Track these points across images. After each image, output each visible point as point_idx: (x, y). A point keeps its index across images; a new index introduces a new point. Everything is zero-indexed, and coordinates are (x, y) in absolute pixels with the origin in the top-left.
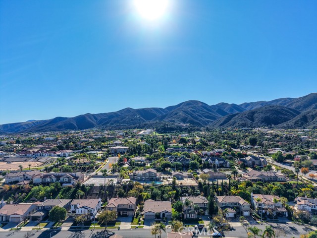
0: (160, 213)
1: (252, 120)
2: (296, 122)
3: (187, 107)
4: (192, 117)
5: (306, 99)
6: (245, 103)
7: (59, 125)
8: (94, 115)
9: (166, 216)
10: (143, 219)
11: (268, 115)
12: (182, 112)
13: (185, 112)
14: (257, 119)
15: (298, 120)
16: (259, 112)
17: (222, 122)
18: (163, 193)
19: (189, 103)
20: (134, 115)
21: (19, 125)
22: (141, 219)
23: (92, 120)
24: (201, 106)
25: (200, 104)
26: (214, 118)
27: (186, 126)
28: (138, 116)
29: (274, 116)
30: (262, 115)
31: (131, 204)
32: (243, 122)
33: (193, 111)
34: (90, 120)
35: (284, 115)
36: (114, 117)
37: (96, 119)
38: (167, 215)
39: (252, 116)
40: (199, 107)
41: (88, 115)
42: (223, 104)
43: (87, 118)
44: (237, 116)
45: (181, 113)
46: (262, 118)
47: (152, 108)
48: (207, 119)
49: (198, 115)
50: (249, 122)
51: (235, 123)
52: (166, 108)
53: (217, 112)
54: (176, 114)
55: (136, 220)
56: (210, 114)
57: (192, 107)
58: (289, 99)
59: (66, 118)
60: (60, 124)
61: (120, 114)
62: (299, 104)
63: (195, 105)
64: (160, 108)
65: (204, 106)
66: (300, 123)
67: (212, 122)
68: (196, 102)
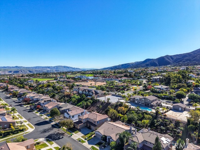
7: (147, 63)
37: (173, 59)
41: (167, 56)
43: (166, 58)
59: (152, 59)
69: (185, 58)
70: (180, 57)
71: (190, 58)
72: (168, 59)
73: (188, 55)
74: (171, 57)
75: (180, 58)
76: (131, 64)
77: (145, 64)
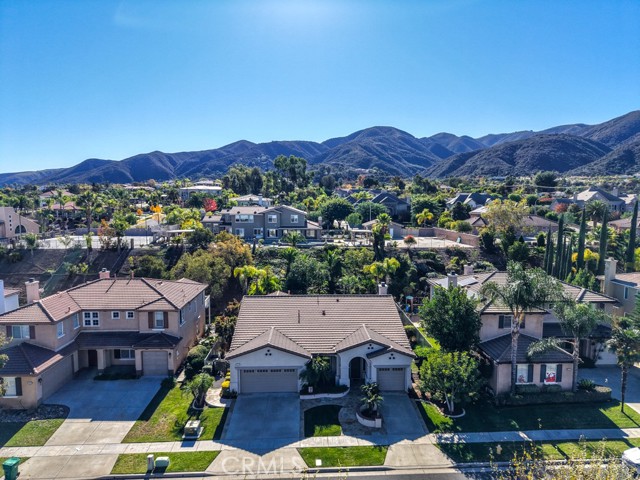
0: (332, 359)
1: (512, 162)
2: (609, 164)
3: (371, 139)
4: (380, 158)
5: (623, 122)
6: (490, 135)
7: (92, 174)
8: (169, 157)
9: (372, 376)
10: (227, 395)
11: (546, 151)
12: (359, 148)
13: (365, 148)
14: (521, 161)
15: (615, 160)
16: (526, 145)
17: (444, 169)
18: (337, 269)
19: (374, 132)
20: (257, 155)
21: (11, 177)
22: (214, 397)
23: (164, 165)
24: (399, 138)
25: (398, 135)
26: (427, 163)
27: (370, 172)
28: (264, 158)
29: (558, 154)
30: (532, 152)
31: (163, 306)
32: (493, 166)
33: (383, 148)
34: (159, 164)
35: (581, 151)
36: (212, 158)
37: (174, 163)
38: (380, 369)
39: (511, 155)
40: (394, 139)
41: (156, 154)
42: (445, 136)
43: (154, 160)
44: (476, 156)
45: (357, 151)
46: (533, 158)
47: (296, 142)
48: (411, 165)
49: (392, 155)
50: (505, 166)
51: (475, 167)
52: (324, 143)
53: (432, 150)
54: (347, 152)
55: (175, 405)
56: (418, 154)
57: (380, 141)
58: (582, 126)
59: (109, 162)
60: (94, 172)
61: (225, 154)
62: (608, 132)
63: (386, 136)
64: (311, 143)
65: (406, 138)
66: (618, 167)
67: (423, 170)
68: (390, 130)
69: (209, 164)
70: (193, 160)
71: (222, 163)
72: (161, 162)
73: (213, 156)
74: (171, 158)
75: (196, 163)
76: (24, 177)
77: (84, 176)
